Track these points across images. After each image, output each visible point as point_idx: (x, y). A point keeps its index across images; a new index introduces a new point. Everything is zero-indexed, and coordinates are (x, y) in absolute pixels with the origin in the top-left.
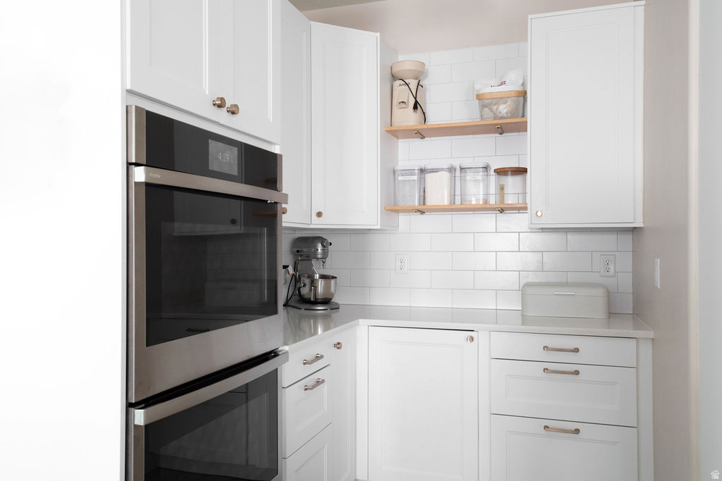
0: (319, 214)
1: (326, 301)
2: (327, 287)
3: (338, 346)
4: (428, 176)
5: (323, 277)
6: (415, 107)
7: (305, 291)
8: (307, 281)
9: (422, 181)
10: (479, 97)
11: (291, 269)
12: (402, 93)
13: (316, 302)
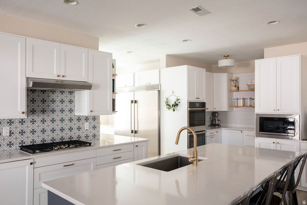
0: (215, 109)
1: (218, 125)
2: (218, 122)
3: (217, 132)
4: (238, 100)
5: (218, 120)
6: (235, 87)
7: (214, 123)
8: (214, 121)
9: (237, 101)
10: (247, 85)
11: (211, 119)
12: (233, 84)
13: (216, 125)
